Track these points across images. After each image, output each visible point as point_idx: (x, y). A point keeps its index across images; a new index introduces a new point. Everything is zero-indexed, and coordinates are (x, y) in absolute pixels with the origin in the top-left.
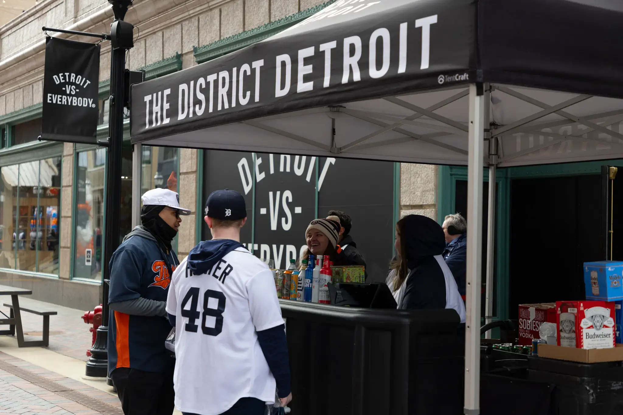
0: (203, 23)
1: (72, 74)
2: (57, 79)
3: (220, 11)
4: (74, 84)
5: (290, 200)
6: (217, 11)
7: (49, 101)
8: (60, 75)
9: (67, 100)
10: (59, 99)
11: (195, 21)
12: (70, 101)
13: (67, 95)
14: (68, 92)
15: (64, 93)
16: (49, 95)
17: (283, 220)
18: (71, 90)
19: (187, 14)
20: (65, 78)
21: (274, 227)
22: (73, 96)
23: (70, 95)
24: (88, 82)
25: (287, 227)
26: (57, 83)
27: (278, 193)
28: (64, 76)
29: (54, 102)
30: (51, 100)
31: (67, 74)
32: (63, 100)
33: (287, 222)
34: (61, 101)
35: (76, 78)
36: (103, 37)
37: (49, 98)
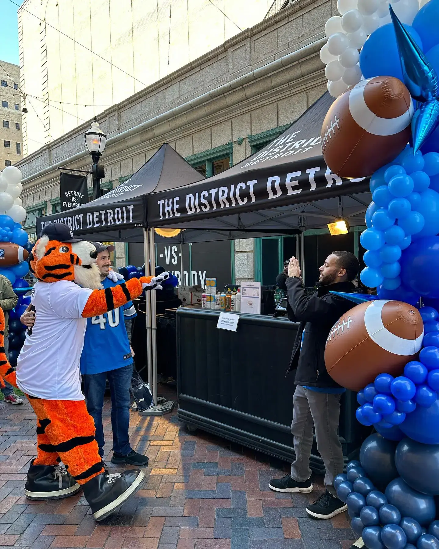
0: (123, 165)
1: (74, 192)
2: (67, 194)
3: (132, 160)
4: (76, 197)
5: (176, 250)
6: (130, 160)
7: (64, 206)
8: (68, 192)
9: (73, 205)
10: (69, 205)
11: (118, 164)
12: (74, 205)
13: (72, 202)
14: (73, 201)
15: (71, 201)
16: (63, 202)
17: (173, 259)
18: (74, 200)
19: (114, 161)
20: (71, 194)
21: (168, 263)
22: (75, 203)
23: (74, 202)
24: (83, 195)
25: (175, 263)
26: (67, 196)
27: (169, 247)
28: (70, 192)
29: (66, 206)
30: (65, 205)
31: (72, 192)
32: (71, 205)
33: (175, 261)
34: (70, 205)
35: (76, 194)
36: (88, 172)
37: (64, 204)
